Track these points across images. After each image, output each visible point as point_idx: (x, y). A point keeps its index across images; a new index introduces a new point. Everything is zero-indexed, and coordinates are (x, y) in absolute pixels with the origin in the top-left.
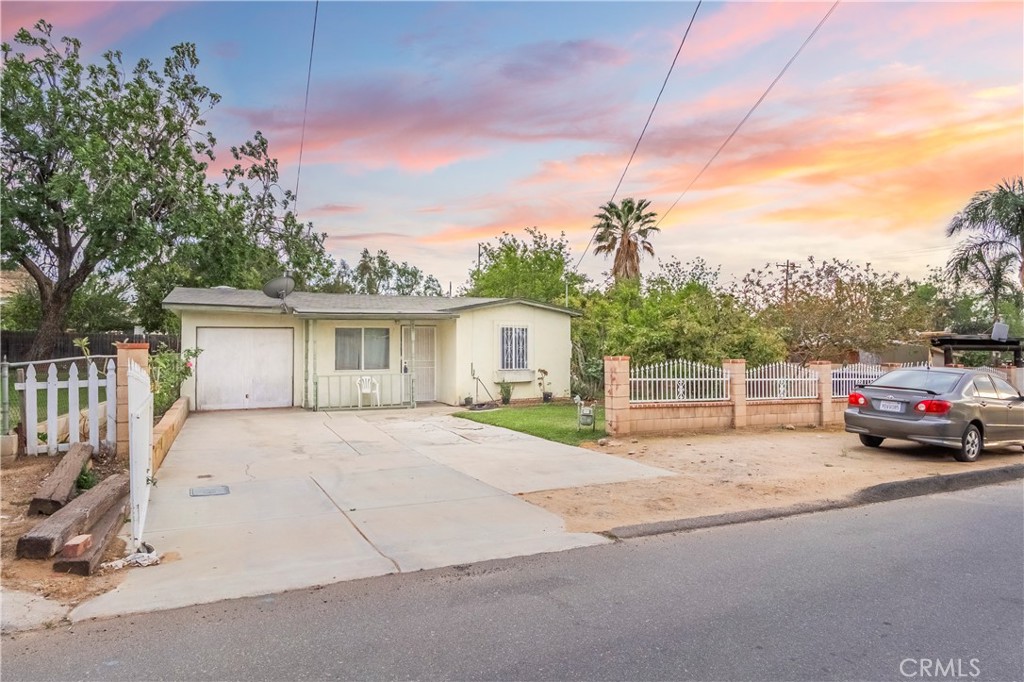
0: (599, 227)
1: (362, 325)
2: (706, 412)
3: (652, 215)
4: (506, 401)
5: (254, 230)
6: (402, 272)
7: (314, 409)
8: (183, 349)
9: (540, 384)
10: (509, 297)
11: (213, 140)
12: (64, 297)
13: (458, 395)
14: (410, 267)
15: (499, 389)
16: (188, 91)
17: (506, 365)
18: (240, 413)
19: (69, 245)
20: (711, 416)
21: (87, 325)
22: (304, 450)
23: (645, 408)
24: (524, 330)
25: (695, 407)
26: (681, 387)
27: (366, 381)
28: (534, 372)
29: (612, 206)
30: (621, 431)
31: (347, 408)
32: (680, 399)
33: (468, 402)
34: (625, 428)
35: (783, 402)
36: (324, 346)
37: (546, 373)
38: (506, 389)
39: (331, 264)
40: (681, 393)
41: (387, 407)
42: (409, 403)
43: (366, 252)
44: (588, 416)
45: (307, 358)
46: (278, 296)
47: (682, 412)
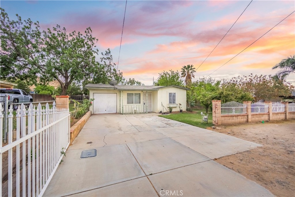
0: (182, 71)
1: (134, 92)
2: (241, 117)
3: (194, 68)
4: (171, 112)
5: (107, 72)
6: (137, 83)
7: (122, 114)
8: (90, 98)
9: (179, 108)
10: (167, 86)
11: (98, 51)
12: (66, 87)
13: (158, 110)
14: (139, 82)
15: (169, 109)
16: (91, 39)
17: (170, 102)
18: (104, 115)
19: (67, 76)
20: (242, 119)
21: (73, 94)
22: (122, 129)
23: (225, 116)
24: (175, 93)
25: (238, 116)
26: (234, 110)
27: (135, 107)
28: (177, 104)
29: (185, 67)
30: (219, 124)
31: (130, 114)
32: (234, 113)
33: (161, 112)
34: (220, 123)
35: (260, 114)
36: (124, 97)
37: (181, 105)
38: (171, 109)
39: (124, 80)
40: (234, 111)
41: (140, 113)
42: (146, 112)
43: (130, 79)
44: (206, 119)
45: (120, 101)
46: (113, 85)
47: (234, 118)
